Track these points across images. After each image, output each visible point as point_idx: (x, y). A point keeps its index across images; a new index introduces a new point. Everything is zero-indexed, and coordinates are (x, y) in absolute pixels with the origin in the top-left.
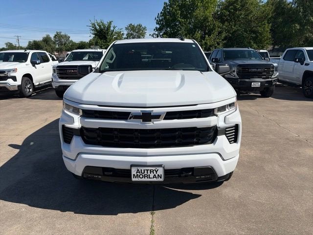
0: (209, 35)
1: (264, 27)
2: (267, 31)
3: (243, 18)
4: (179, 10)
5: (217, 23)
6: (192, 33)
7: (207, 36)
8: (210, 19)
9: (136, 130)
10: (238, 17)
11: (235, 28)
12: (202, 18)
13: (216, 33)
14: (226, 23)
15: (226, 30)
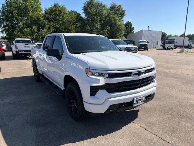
0: (43, 29)
1: (72, 27)
2: (73, 29)
3: (61, 21)
4: (16, 10)
5: (47, 22)
6: (30, 27)
7: (41, 30)
8: (41, 19)
9: (133, 81)
10: (58, 20)
11: (58, 26)
12: (35, 18)
13: (47, 28)
14: (52, 22)
15: (53, 27)
